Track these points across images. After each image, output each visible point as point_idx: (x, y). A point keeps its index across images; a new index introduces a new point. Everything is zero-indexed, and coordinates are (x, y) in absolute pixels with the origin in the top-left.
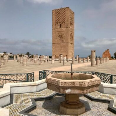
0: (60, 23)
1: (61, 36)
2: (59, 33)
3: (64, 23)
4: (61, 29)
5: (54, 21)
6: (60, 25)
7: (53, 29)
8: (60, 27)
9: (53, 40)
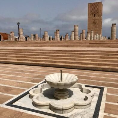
0: (94, 14)
1: (95, 23)
2: (93, 20)
3: (97, 14)
4: (95, 18)
5: (90, 12)
6: (94, 15)
7: (88, 18)
8: (94, 16)
9: (89, 26)
